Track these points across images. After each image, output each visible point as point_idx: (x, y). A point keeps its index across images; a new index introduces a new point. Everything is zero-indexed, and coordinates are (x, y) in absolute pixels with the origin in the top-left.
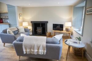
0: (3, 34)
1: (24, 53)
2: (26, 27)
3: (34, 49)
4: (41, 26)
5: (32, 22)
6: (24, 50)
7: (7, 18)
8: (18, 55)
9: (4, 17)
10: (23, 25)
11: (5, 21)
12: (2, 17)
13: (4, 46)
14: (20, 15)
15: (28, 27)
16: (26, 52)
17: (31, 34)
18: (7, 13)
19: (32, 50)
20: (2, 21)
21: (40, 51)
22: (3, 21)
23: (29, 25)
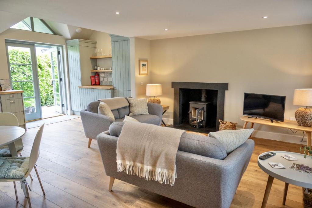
0: (89, 112)
1: (119, 170)
2: (156, 98)
3: (142, 163)
4: (203, 99)
5: (174, 84)
6: (119, 162)
7: (110, 70)
8: (108, 174)
9: (103, 70)
10: (148, 94)
11: (105, 79)
12: (98, 69)
13: (89, 147)
14: (142, 63)
15: (161, 99)
16: (124, 166)
17: (171, 121)
18: (111, 58)
19: (139, 165)
20: (99, 80)
21: (158, 170)
22: (101, 79)
23: (165, 94)
